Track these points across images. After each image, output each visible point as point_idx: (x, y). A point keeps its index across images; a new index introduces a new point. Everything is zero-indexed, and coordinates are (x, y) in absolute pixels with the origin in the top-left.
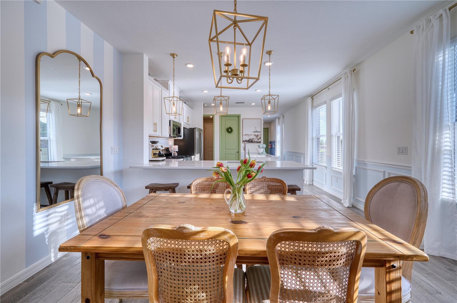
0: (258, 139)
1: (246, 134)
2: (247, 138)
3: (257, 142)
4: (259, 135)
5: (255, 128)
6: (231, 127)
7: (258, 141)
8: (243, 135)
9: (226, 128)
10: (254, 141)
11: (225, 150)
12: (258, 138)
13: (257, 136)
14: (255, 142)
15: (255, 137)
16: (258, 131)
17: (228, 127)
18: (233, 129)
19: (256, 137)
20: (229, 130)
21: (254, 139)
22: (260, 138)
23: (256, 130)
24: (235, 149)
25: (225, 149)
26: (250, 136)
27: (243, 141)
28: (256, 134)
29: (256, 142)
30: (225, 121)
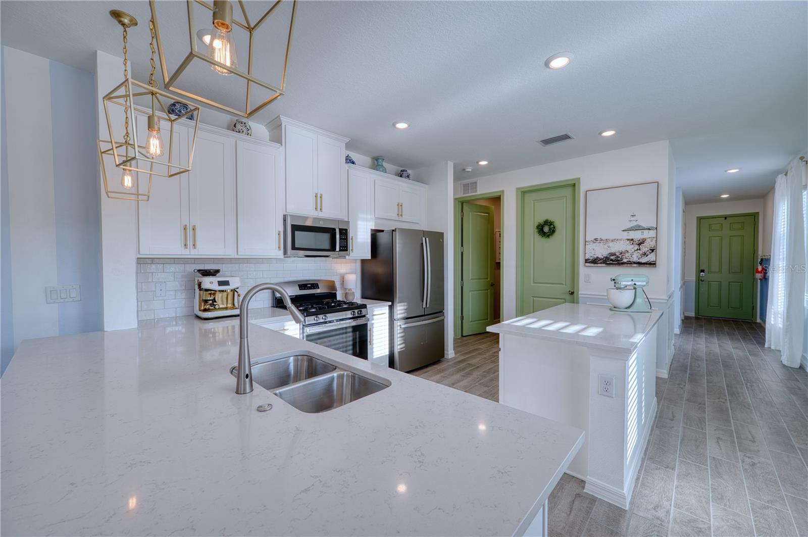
0: (645, 254)
1: (596, 239)
2: (601, 251)
3: (639, 263)
4: (648, 240)
5: (633, 216)
6: (551, 219)
7: (644, 260)
8: (586, 241)
9: (537, 224)
10: (625, 260)
11: (532, 284)
12: (645, 248)
13: (639, 244)
14: (630, 263)
15: (630, 248)
16: (645, 225)
17: (541, 220)
18: (557, 224)
19: (637, 247)
20: (546, 229)
21: (627, 255)
22: (653, 250)
23: (634, 224)
24: (562, 284)
25: (534, 283)
26: (611, 244)
27: (587, 261)
28: (637, 235)
29: (635, 263)
30: (534, 203)
